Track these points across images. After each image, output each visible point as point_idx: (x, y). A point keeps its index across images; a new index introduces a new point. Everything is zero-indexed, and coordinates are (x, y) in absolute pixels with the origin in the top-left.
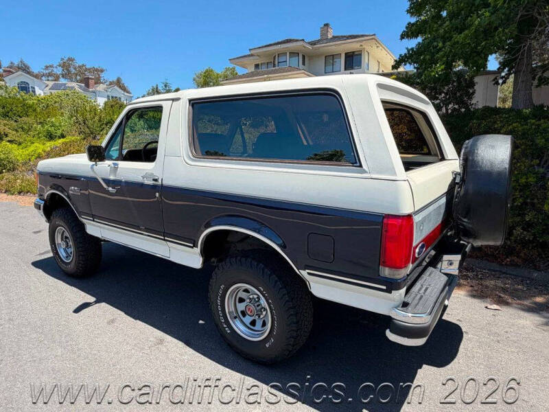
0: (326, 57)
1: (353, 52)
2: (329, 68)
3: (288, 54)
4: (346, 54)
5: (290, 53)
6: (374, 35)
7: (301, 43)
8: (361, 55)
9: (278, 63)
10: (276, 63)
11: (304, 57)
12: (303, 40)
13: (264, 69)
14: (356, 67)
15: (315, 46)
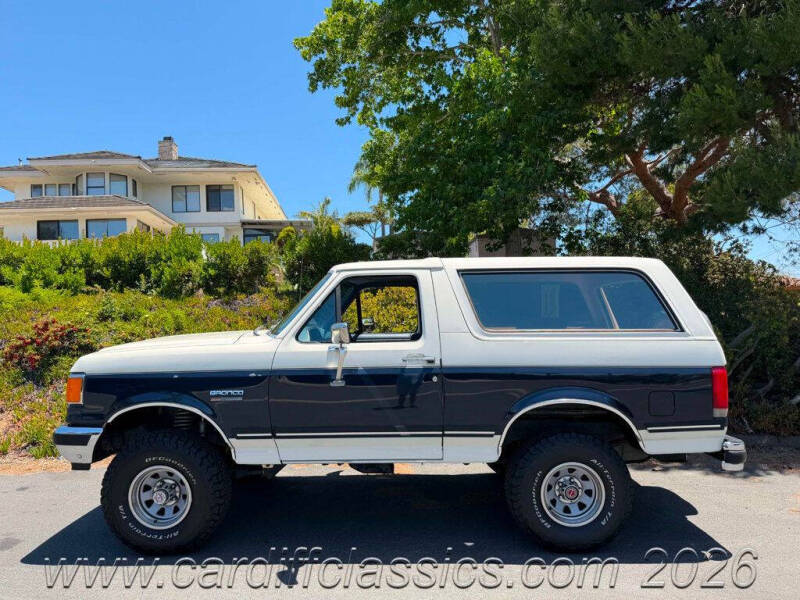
0: (173, 187)
1: (220, 186)
2: (180, 205)
3: (107, 177)
4: (207, 187)
5: (111, 174)
6: (255, 166)
7: (136, 162)
8: (232, 190)
9: (88, 187)
10: (83, 187)
11: (135, 183)
12: (139, 157)
13: (52, 194)
14: (225, 209)
15: (158, 169)
